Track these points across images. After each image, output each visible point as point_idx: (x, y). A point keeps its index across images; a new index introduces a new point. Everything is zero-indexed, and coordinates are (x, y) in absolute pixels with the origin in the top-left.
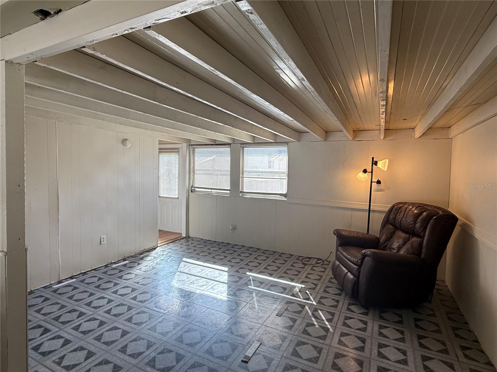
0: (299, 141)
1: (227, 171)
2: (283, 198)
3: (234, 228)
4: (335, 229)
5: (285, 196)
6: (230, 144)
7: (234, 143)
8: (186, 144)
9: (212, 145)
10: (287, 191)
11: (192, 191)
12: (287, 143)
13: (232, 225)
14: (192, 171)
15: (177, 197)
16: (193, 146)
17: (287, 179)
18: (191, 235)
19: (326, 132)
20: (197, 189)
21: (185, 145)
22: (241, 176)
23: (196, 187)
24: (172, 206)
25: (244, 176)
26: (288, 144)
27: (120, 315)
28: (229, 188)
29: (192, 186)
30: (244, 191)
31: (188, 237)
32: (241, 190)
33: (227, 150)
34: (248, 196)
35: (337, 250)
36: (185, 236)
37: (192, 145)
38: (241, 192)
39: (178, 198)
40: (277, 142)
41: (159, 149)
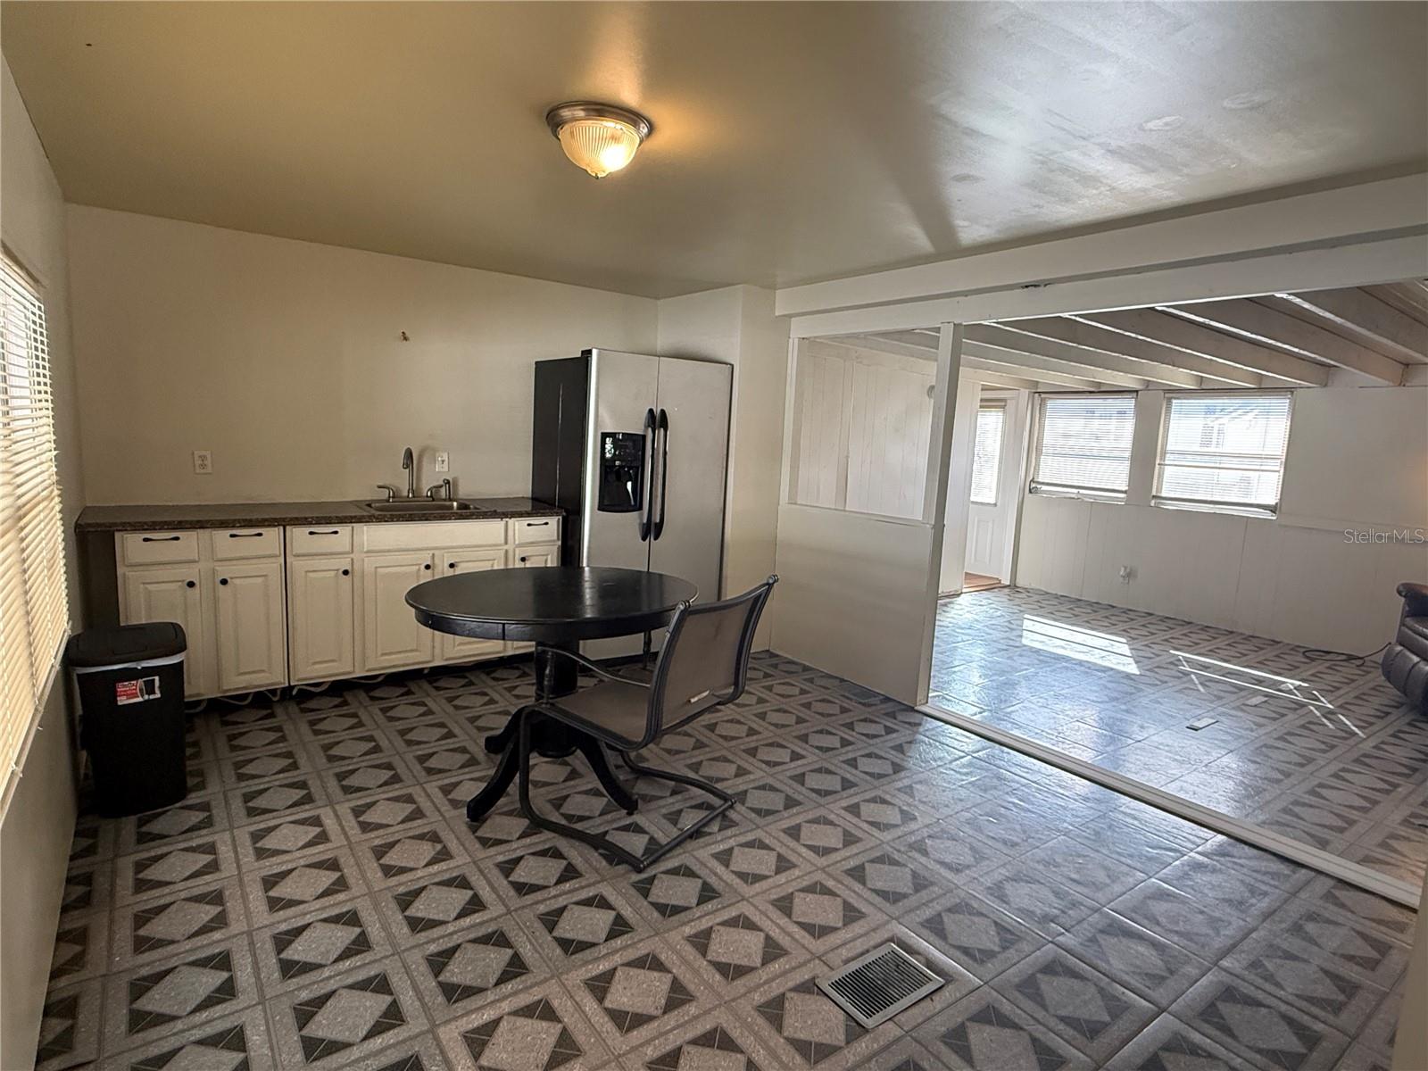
0: (1326, 385)
1: (1124, 450)
2: (1268, 515)
3: (1130, 575)
4: (1404, 582)
5: (1273, 509)
6: (1137, 391)
7: (1147, 388)
8: (1027, 391)
9: (1091, 392)
10: (1280, 499)
11: (1030, 492)
12: (1290, 390)
13: (1126, 568)
14: (1035, 449)
15: (993, 501)
16: (1043, 396)
17: (1282, 471)
18: (1020, 582)
19: (1407, 365)
20: (1045, 488)
21: (1025, 393)
22: (1158, 462)
23: (1043, 483)
24: (979, 521)
25: (1167, 462)
26: (1292, 392)
28: (1125, 488)
29: (1033, 481)
30: (1163, 495)
31: (1013, 587)
32: (1154, 493)
33: (1128, 404)
34: (1171, 506)
35: (1403, 624)
36: (1008, 583)
37: (1041, 394)
38: (1154, 497)
39: (995, 505)
40: (1263, 389)
41: (982, 400)
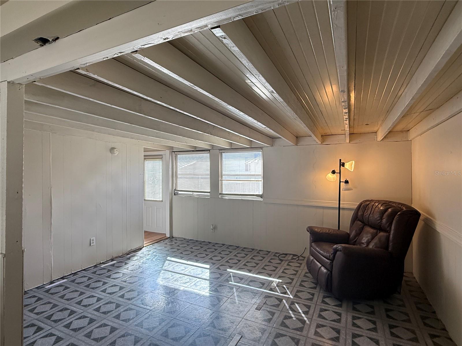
0: (272, 146)
1: (207, 175)
2: (260, 199)
3: (215, 228)
4: (309, 226)
5: (261, 196)
6: (209, 150)
7: (213, 148)
8: (169, 151)
9: (193, 151)
10: (263, 192)
11: (175, 194)
12: (261, 148)
13: (213, 225)
14: (174, 175)
15: (161, 200)
16: (176, 153)
17: (262, 181)
18: (175, 235)
19: (297, 137)
20: (180, 192)
22: (220, 179)
24: (157, 209)
25: (223, 179)
27: (109, 312)
28: (209, 191)
29: (175, 190)
30: (224, 193)
31: (171, 237)
32: (220, 192)
33: (207, 155)
34: (227, 197)
35: (311, 246)
36: (169, 236)
37: (175, 152)
38: (220, 194)
39: (162, 201)
40: (252, 148)
41: (145, 156)
